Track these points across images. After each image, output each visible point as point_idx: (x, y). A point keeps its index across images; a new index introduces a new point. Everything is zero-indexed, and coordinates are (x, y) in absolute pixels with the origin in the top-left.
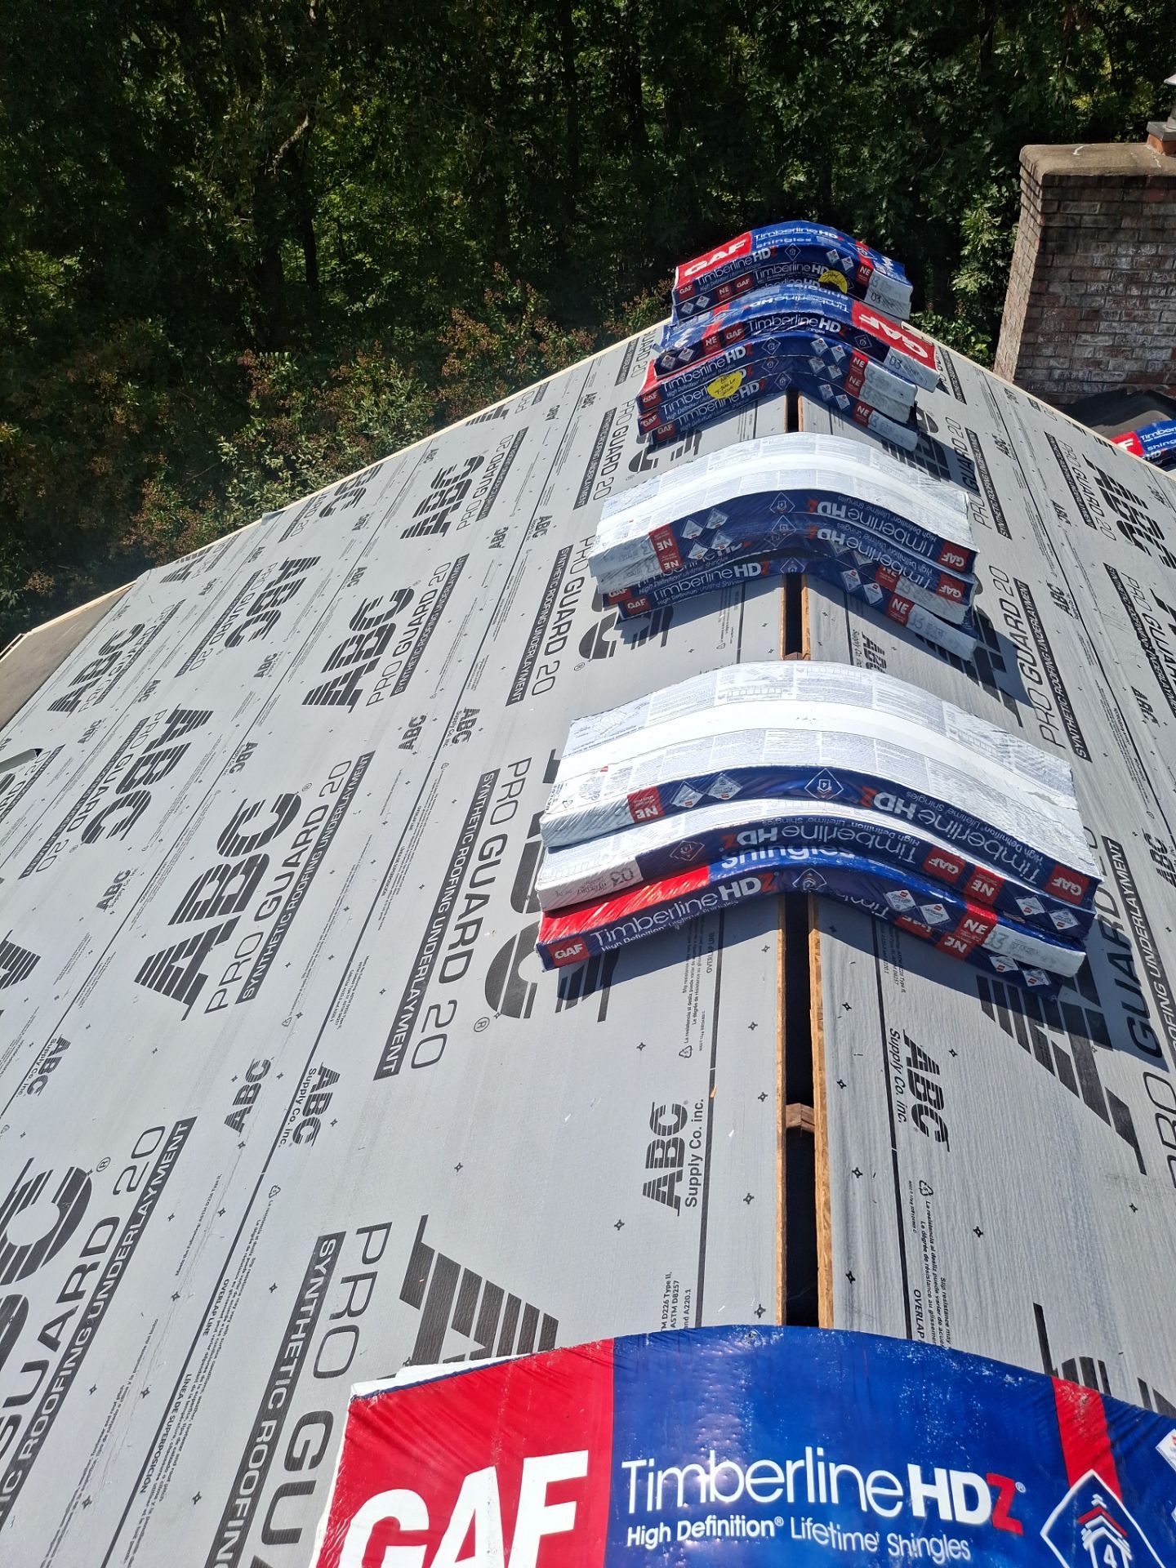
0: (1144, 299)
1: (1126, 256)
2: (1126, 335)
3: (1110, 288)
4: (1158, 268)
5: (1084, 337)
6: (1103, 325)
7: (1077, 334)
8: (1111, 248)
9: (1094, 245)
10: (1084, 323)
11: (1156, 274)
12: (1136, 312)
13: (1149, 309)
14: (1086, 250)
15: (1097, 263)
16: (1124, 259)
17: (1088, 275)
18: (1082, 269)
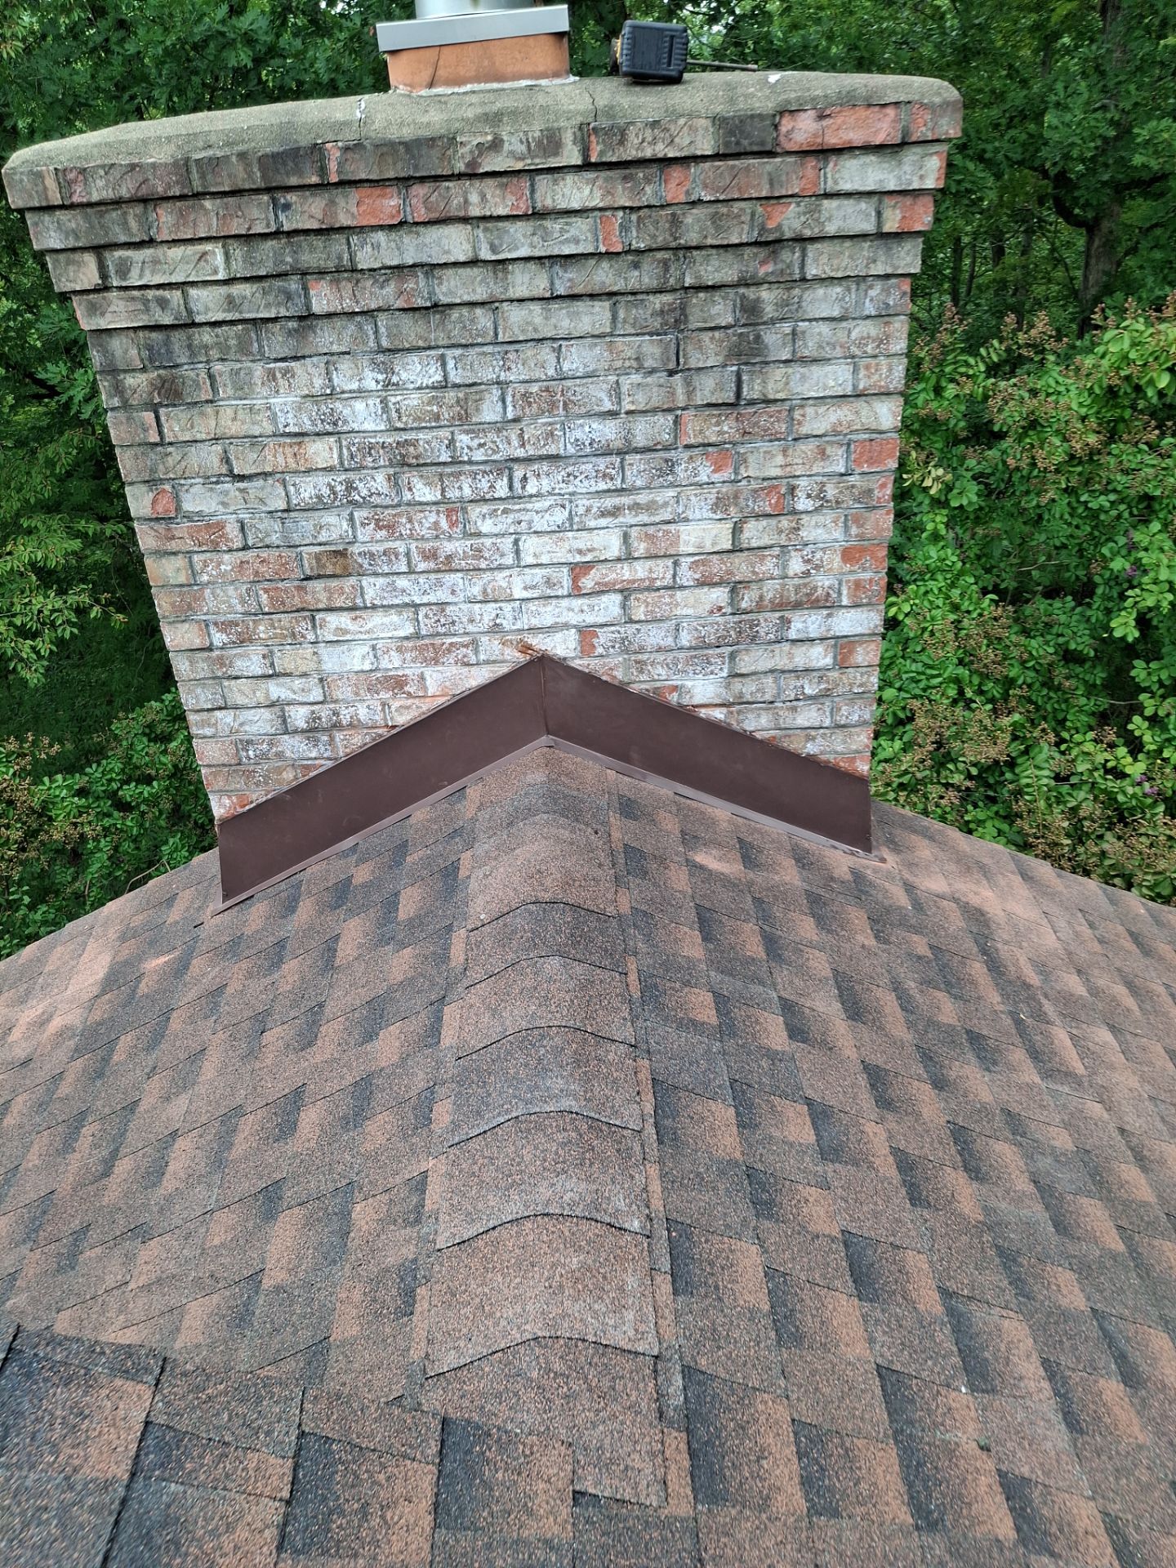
0: (455, 510)
1: (361, 394)
2: (442, 605)
3: (350, 487)
4: (464, 419)
5: (334, 620)
6: (373, 589)
7: (311, 613)
8: (308, 375)
9: (258, 370)
10: (318, 585)
11: (463, 439)
12: (449, 547)
13: (479, 535)
14: (243, 388)
15: (290, 422)
16: (359, 406)
17: (277, 458)
18: (253, 440)
